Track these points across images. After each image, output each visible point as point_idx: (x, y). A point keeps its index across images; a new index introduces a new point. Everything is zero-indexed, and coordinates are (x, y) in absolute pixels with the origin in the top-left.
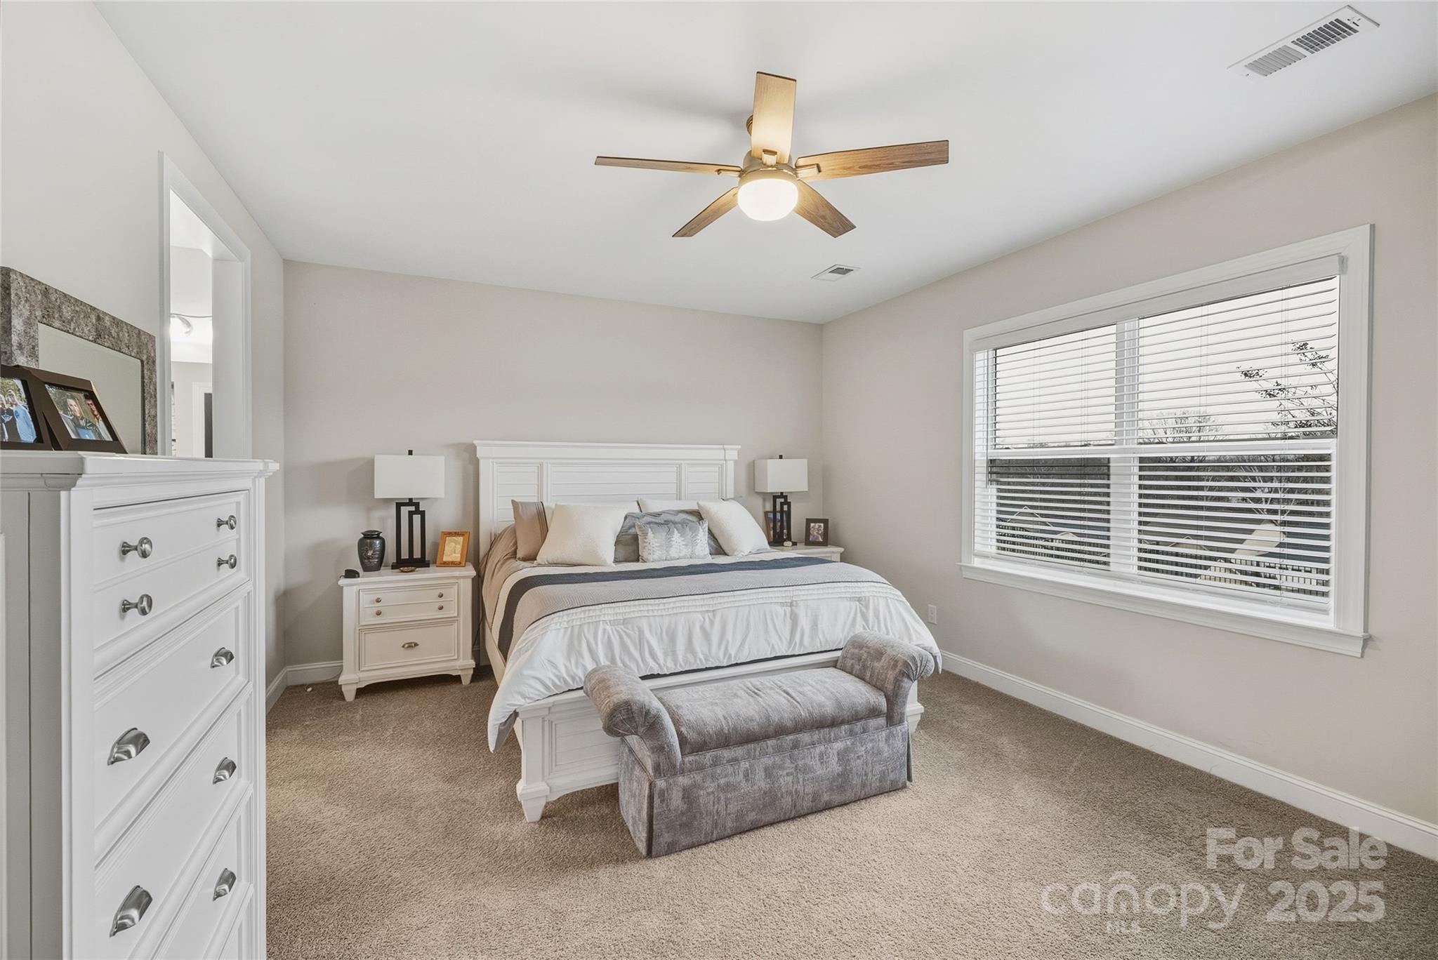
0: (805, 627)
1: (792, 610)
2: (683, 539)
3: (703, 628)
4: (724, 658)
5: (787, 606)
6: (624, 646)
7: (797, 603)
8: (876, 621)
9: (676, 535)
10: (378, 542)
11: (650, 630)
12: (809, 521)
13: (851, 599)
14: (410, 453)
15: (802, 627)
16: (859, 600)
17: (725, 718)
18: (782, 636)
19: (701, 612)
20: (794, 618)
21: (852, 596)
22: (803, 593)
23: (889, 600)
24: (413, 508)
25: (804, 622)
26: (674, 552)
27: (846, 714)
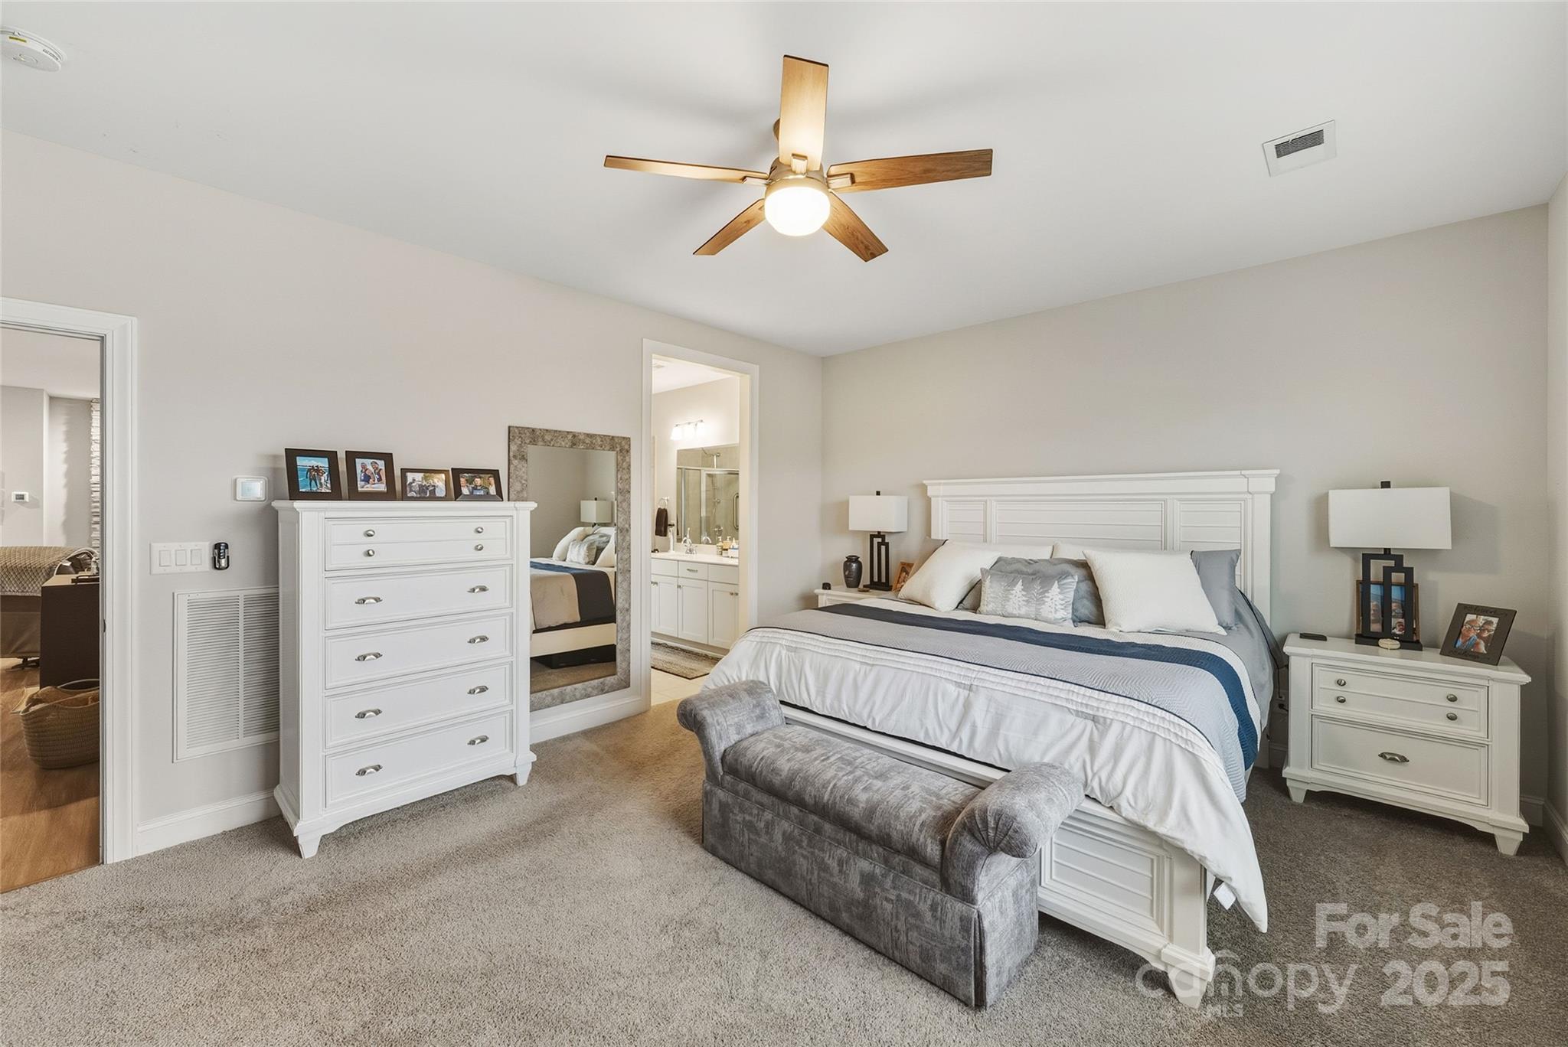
0: (979, 723)
1: (969, 694)
3: (855, 680)
4: (868, 720)
5: (964, 688)
6: (789, 671)
7: (977, 690)
8: (1111, 764)
10: (854, 565)
11: (811, 667)
13: (1086, 716)
14: (878, 493)
15: (974, 722)
16: (1094, 719)
18: (942, 723)
19: (861, 662)
20: (967, 706)
22: (992, 679)
24: (880, 540)
25: (980, 715)
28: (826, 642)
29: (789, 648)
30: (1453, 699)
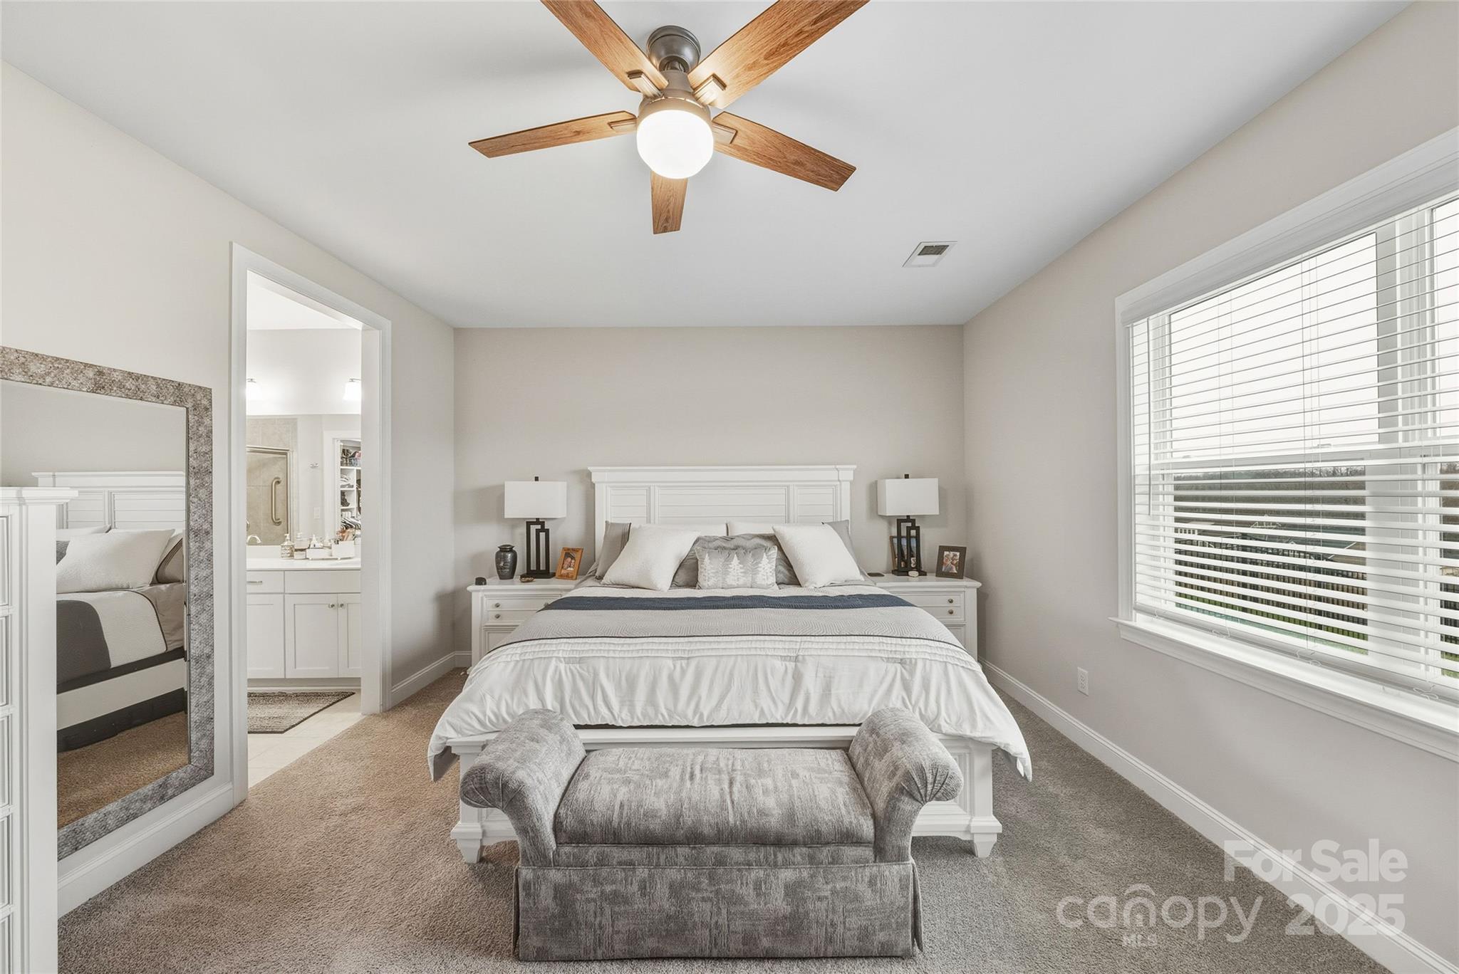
0: (812, 691)
1: (796, 666)
2: (741, 566)
3: (671, 678)
4: (694, 717)
5: (790, 661)
6: (575, 690)
7: (804, 659)
8: (924, 695)
9: (735, 561)
10: (510, 555)
11: (608, 676)
12: (943, 549)
13: (894, 660)
14: (537, 479)
15: (807, 690)
16: (902, 662)
17: (622, 806)
18: (776, 698)
19: (673, 658)
20: (798, 678)
21: (891, 656)
22: (815, 646)
23: (950, 667)
24: (539, 527)
25: (811, 683)
26: (731, 580)
27: (799, 832)
28: (623, 644)
29: (569, 661)
30: (951, 601)
